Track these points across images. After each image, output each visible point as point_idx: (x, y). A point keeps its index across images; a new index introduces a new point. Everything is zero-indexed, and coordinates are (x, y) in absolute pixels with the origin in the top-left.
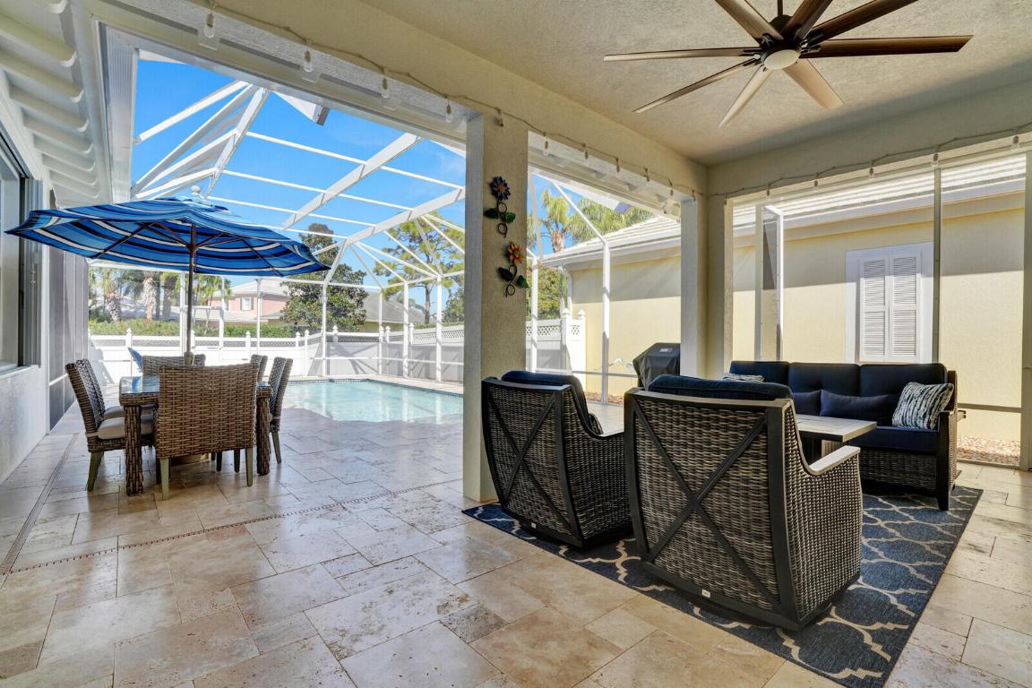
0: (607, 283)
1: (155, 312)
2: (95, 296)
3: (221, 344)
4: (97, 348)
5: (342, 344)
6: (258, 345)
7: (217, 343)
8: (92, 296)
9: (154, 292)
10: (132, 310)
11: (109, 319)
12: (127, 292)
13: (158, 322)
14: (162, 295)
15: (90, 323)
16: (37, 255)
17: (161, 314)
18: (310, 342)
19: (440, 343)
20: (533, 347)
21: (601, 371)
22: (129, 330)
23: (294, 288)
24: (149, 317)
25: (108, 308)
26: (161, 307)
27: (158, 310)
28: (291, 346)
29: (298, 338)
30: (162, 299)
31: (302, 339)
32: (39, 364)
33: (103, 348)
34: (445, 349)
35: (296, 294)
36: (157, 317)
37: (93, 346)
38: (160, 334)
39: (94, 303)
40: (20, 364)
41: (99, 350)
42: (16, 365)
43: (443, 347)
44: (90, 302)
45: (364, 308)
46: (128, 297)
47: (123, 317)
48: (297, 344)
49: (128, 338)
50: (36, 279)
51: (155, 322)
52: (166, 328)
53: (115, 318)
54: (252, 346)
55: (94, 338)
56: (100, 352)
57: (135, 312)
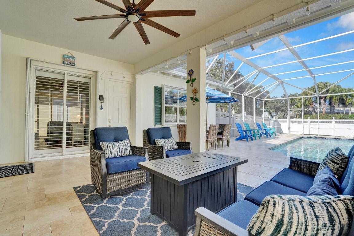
3: (303, 122)
4: (279, 123)
6: (318, 122)
7: (301, 122)
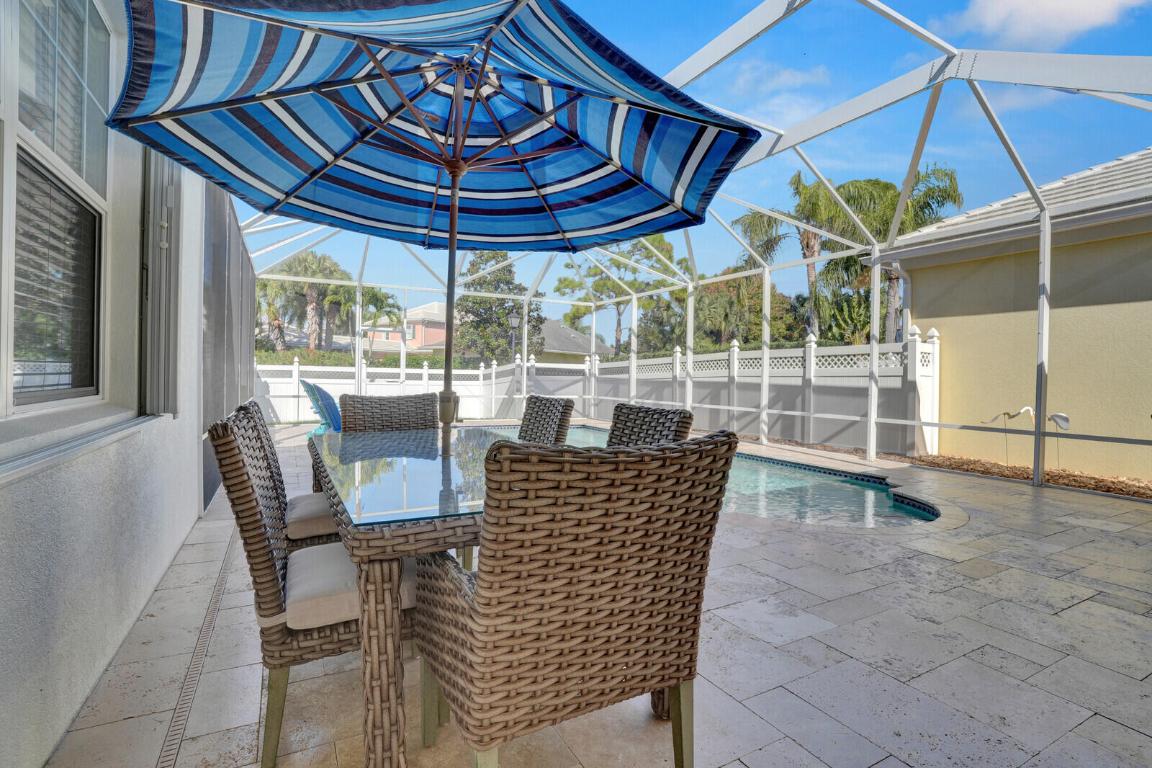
0: (1045, 277)
1: (317, 342)
2: (261, 324)
3: (403, 377)
4: (263, 380)
5: (540, 378)
7: (397, 376)
8: (259, 324)
9: (317, 319)
10: (295, 340)
11: (273, 349)
12: (290, 322)
13: (322, 352)
14: (325, 322)
15: (256, 352)
16: (171, 189)
17: (323, 343)
18: (499, 375)
19: (691, 378)
20: (874, 385)
21: (1032, 428)
22: (296, 359)
23: (463, 313)
24: (312, 346)
25: (272, 337)
26: (324, 335)
27: (320, 340)
28: (474, 379)
29: (481, 371)
30: (324, 327)
31: (488, 371)
32: (175, 413)
33: (269, 380)
34: (697, 385)
35: (466, 319)
36: (319, 347)
37: (259, 377)
38: (323, 364)
39: (261, 332)
40: (142, 412)
41: (266, 382)
42: (133, 412)
43: (694, 382)
44: (257, 331)
45: (541, 336)
46: (294, 326)
47: (288, 347)
48: (481, 378)
49: (295, 368)
50: (169, 240)
51: (317, 352)
52: (329, 358)
53: (279, 347)
54: (430, 379)
55: (259, 367)
56: (266, 385)
57: (299, 342)
